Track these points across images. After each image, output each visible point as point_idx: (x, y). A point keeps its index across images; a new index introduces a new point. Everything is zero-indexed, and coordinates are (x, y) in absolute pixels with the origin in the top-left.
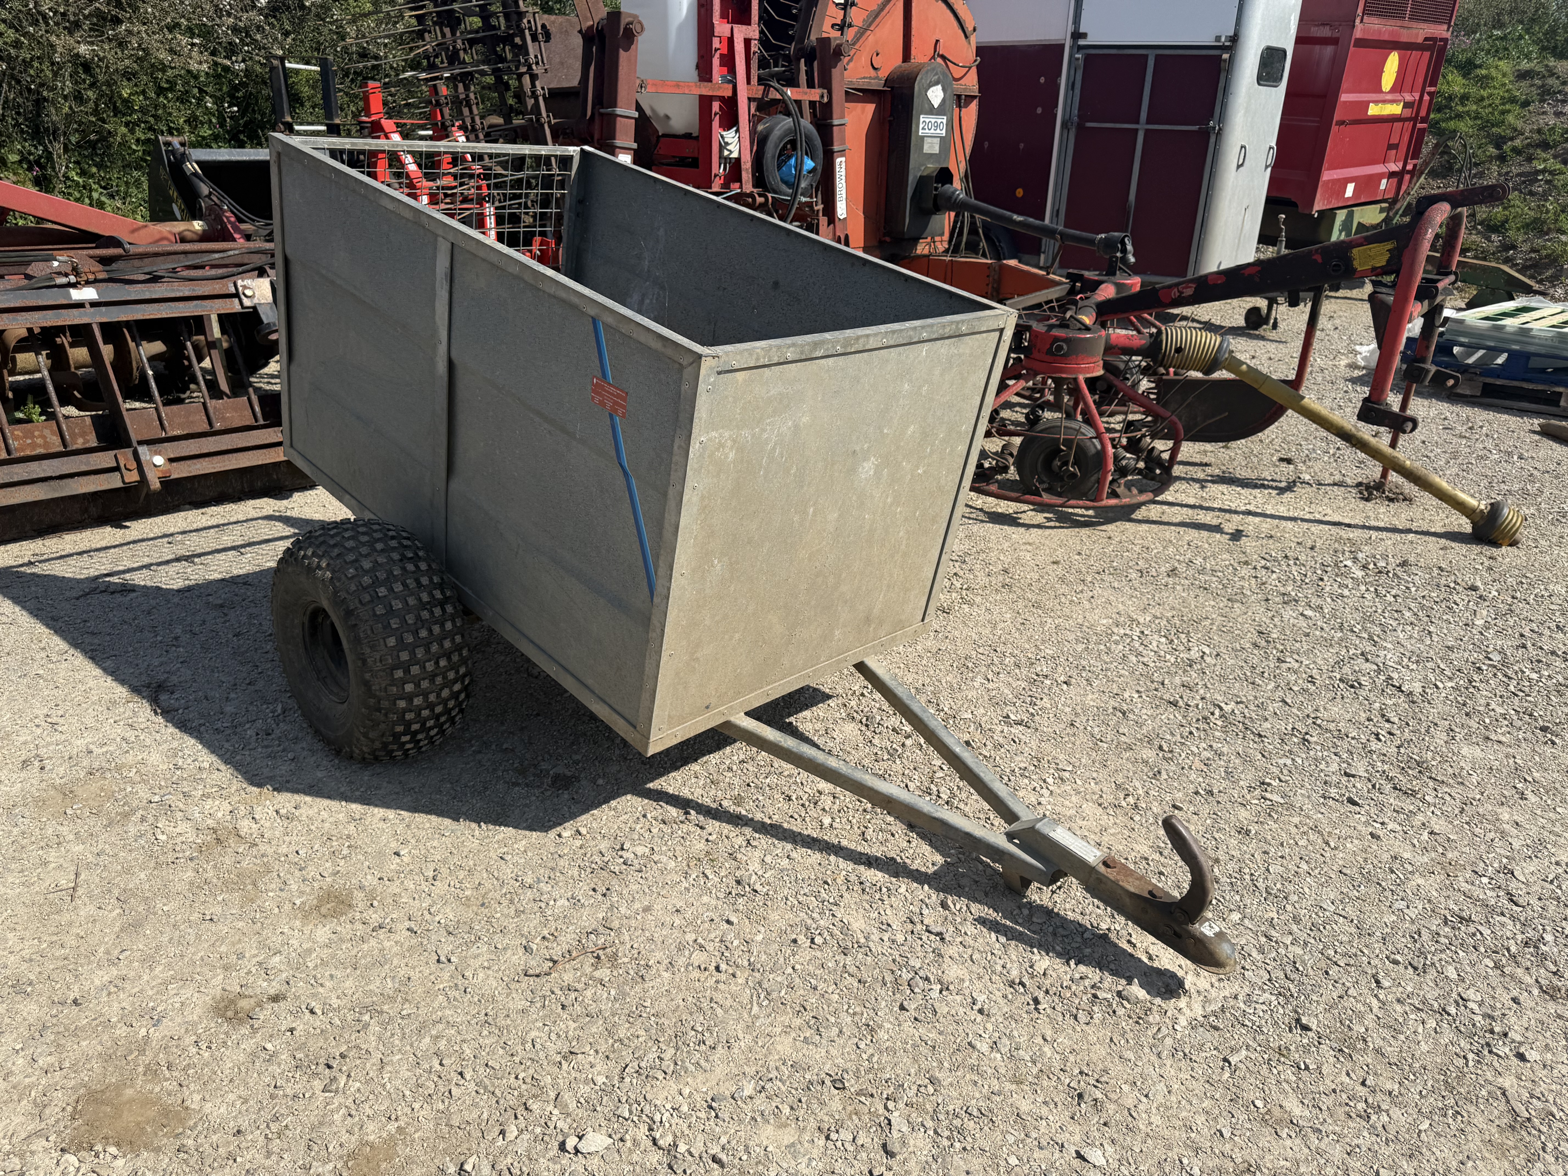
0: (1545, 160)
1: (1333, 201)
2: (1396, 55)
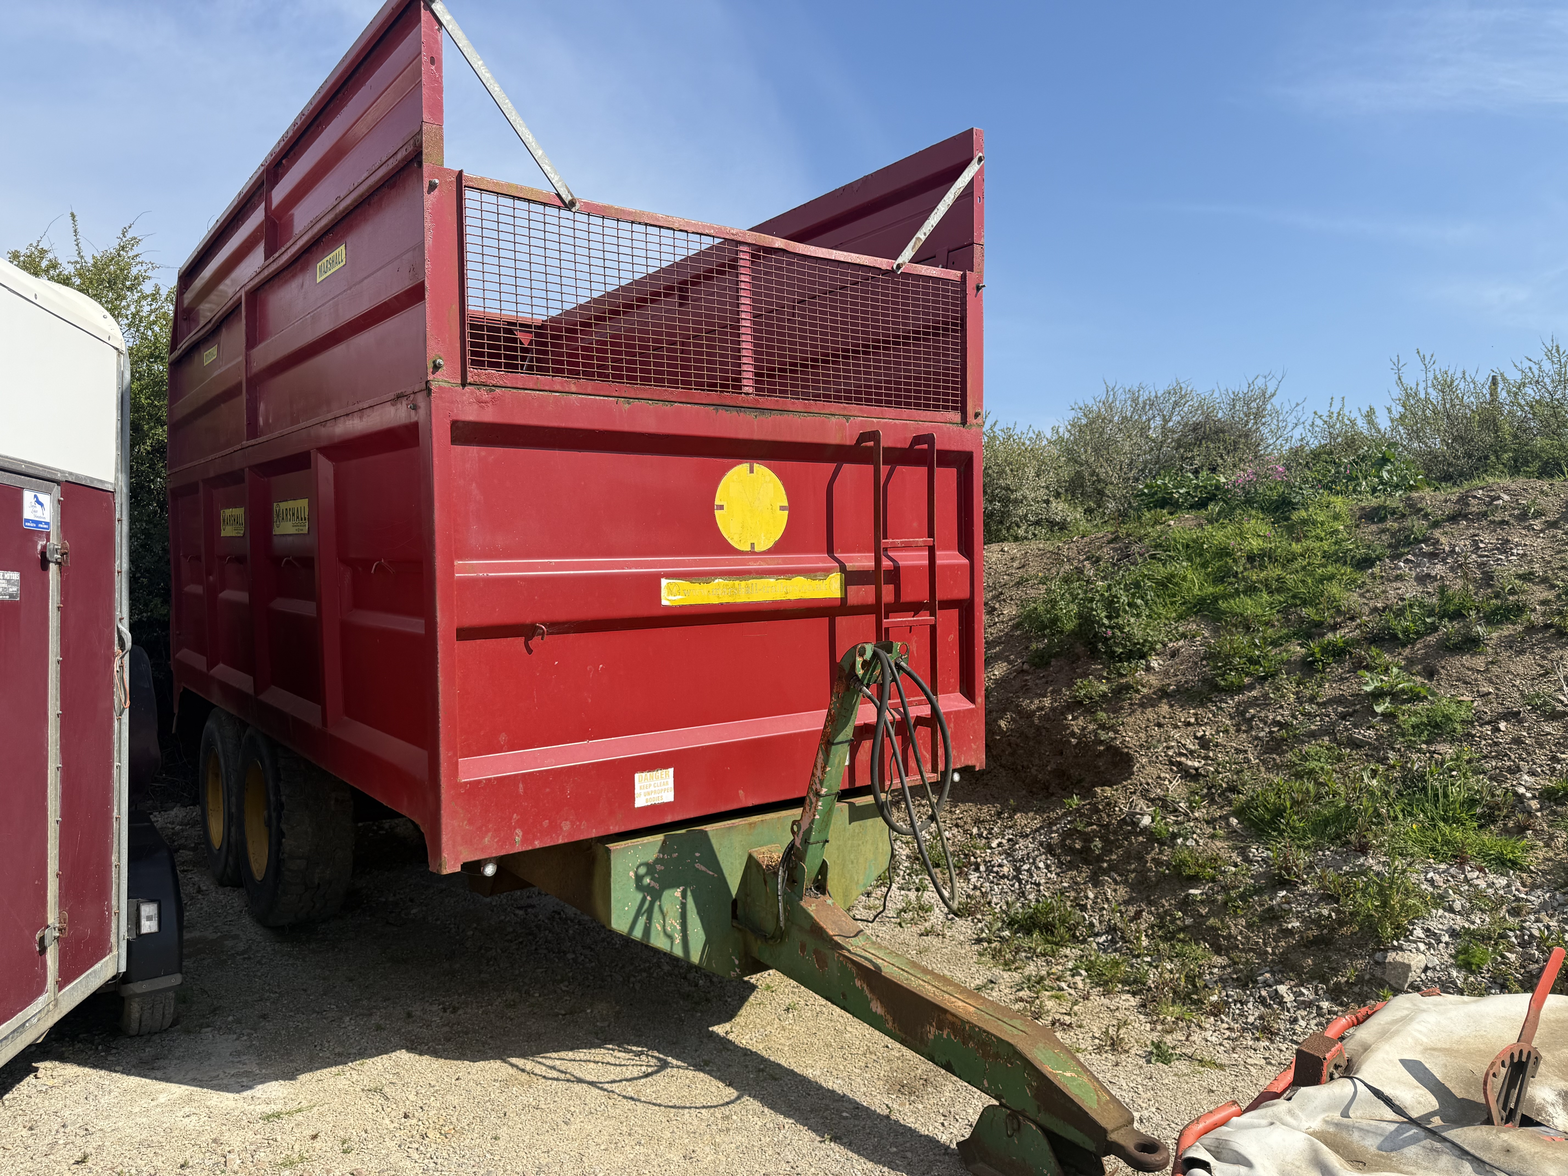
0: (1387, 670)
1: (566, 826)
2: (752, 471)
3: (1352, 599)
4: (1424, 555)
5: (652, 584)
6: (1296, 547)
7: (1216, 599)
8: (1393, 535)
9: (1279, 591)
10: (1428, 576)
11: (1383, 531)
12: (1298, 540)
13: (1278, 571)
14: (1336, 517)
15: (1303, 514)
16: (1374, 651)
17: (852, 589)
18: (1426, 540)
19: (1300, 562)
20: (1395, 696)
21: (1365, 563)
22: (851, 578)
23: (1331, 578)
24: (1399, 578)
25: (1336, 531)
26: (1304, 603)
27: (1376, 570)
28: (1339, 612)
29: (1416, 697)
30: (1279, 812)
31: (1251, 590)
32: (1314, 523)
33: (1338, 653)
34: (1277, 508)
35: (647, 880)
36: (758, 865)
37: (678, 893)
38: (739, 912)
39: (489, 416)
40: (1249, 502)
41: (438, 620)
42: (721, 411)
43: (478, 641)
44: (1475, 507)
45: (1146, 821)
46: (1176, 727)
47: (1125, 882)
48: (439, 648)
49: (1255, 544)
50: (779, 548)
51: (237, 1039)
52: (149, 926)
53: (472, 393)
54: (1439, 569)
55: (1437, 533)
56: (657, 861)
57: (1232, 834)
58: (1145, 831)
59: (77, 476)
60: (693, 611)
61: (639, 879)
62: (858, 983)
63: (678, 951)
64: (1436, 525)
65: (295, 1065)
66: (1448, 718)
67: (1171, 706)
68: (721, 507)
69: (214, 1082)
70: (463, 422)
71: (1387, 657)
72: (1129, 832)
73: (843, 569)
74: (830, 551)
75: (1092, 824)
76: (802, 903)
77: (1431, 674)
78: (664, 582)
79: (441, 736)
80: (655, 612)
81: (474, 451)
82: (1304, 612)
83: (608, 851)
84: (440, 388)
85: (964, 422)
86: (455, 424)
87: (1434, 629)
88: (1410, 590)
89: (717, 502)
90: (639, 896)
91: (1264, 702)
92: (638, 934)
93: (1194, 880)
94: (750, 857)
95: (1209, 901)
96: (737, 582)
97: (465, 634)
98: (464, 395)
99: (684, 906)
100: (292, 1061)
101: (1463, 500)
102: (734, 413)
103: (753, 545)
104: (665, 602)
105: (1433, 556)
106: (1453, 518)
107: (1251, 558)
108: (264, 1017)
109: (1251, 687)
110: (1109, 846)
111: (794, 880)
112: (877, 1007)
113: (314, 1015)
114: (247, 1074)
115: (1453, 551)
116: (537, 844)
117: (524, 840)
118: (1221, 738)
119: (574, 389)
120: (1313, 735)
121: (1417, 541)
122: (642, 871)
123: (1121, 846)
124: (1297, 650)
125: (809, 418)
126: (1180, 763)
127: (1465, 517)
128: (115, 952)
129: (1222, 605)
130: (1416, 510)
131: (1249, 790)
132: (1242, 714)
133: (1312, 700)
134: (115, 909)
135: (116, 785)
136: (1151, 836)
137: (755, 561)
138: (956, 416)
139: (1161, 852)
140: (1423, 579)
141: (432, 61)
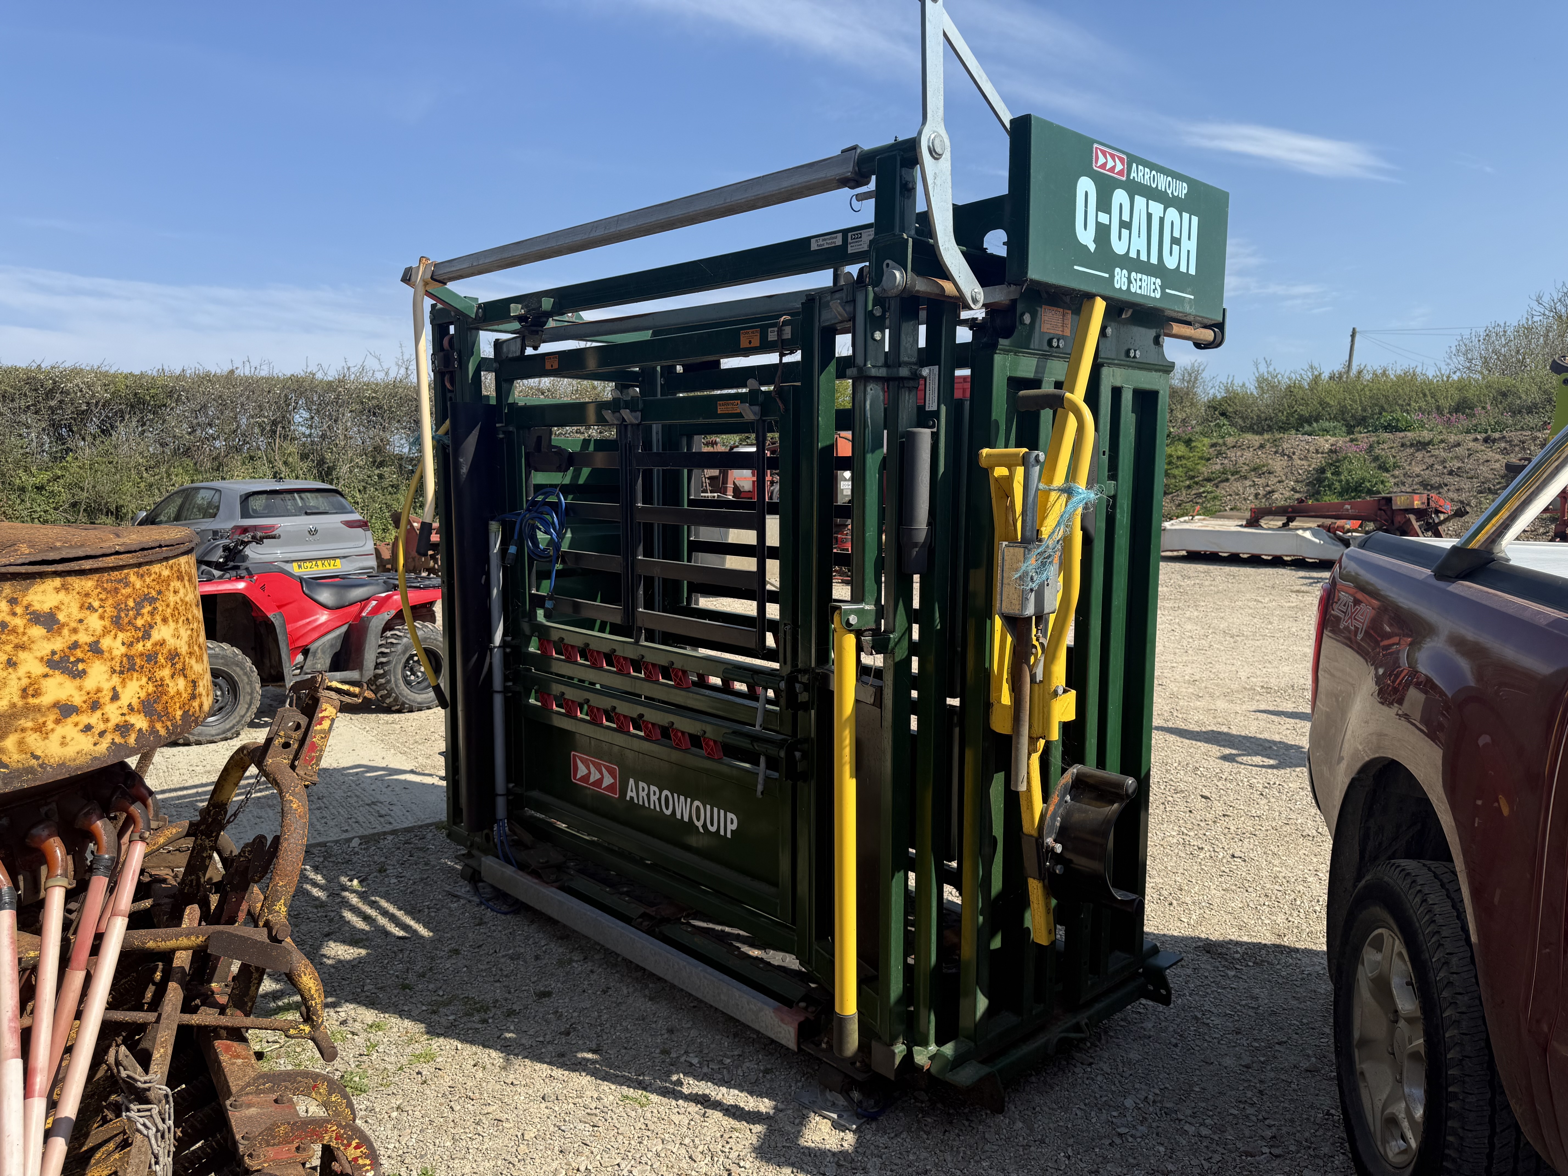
31: (1177, 467)
33: (1197, 483)
44: (1239, 444)
55: (1228, 451)
107: (1178, 458)
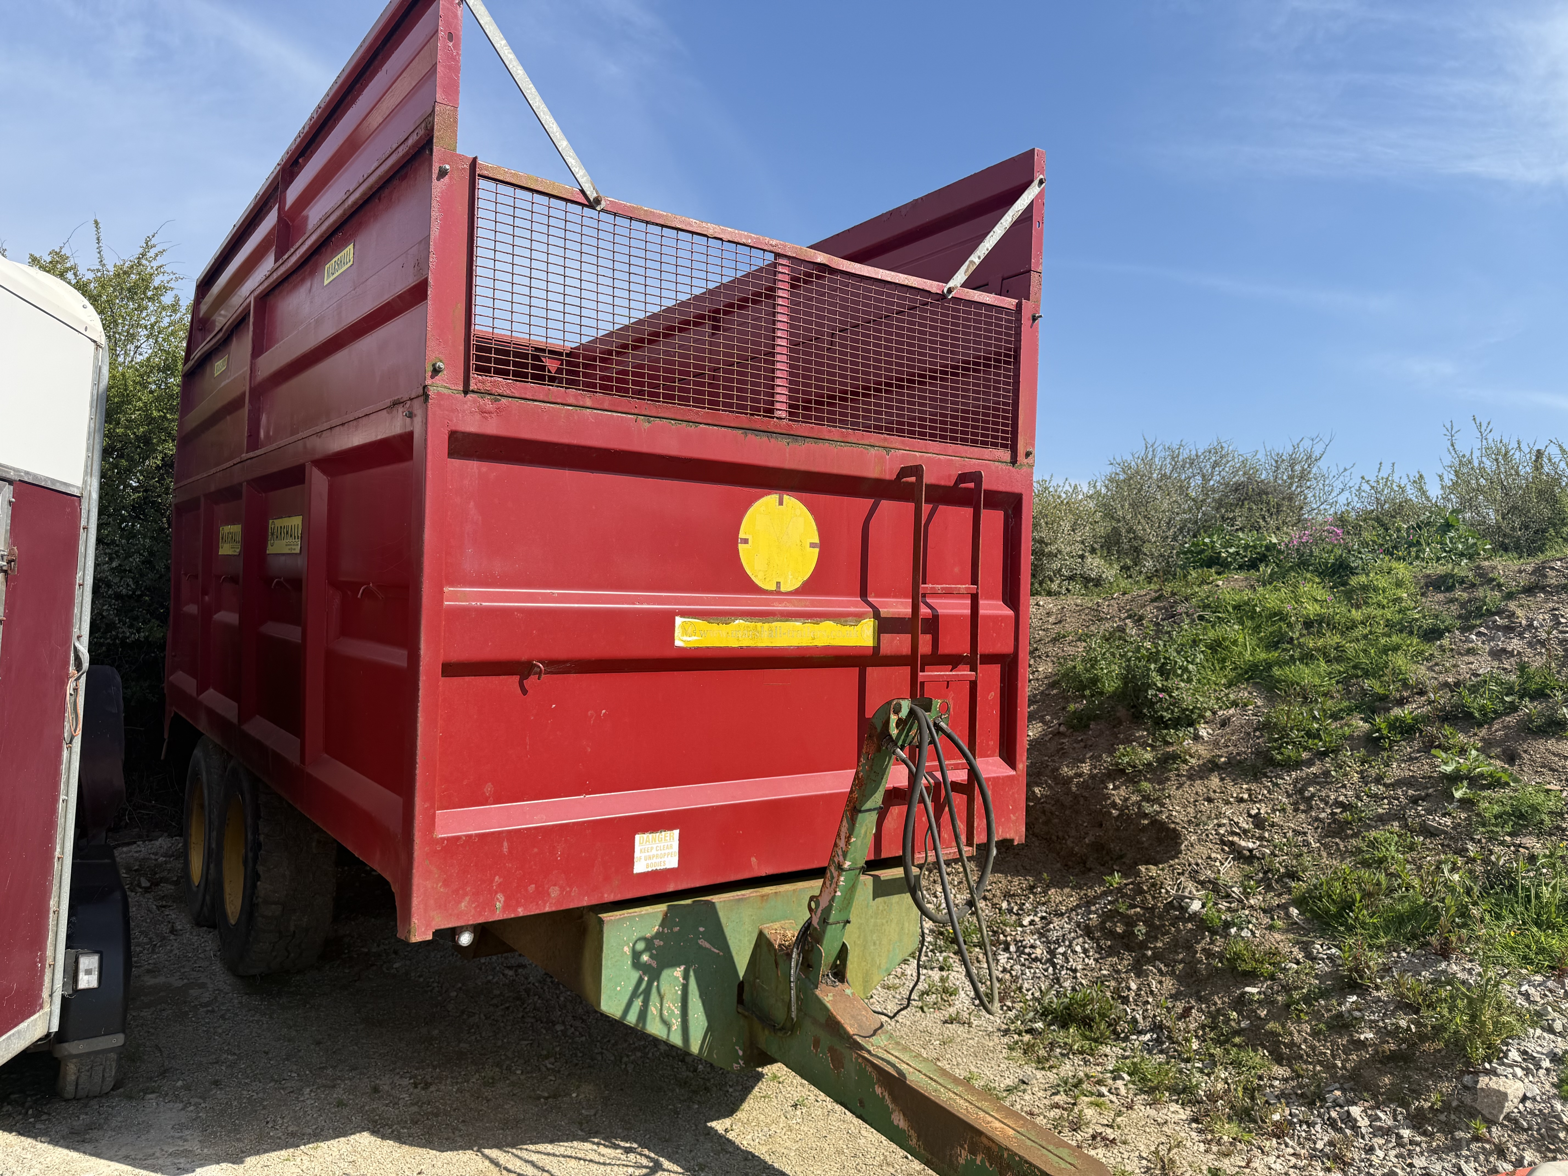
0: (1463, 751)
1: (554, 892)
2: (781, 503)
3: (1419, 672)
4: (1498, 628)
5: (666, 623)
6: (1356, 614)
7: (1269, 666)
8: (1463, 605)
9: (1338, 660)
10: (1504, 650)
11: (1451, 601)
12: (1358, 607)
13: (1337, 639)
14: (1399, 584)
15: (1363, 579)
16: (1447, 730)
17: (885, 637)
18: (1499, 613)
19: (1361, 631)
20: (1474, 781)
21: (1432, 634)
22: (885, 625)
23: (1396, 648)
24: (1471, 652)
25: (1399, 600)
26: (1367, 674)
27: (1445, 642)
28: (1405, 685)
29: (1496, 783)
30: (1348, 905)
31: (1307, 657)
32: (1376, 590)
33: (1406, 730)
34: (1334, 573)
35: (645, 958)
36: (770, 944)
37: (678, 972)
38: (746, 996)
39: (492, 427)
40: (1303, 564)
41: (422, 652)
42: (751, 436)
43: (467, 679)
44: (1553, 579)
45: (1196, 906)
46: (1227, 803)
47: (1172, 974)
48: (421, 685)
49: (1311, 609)
50: (808, 588)
51: (183, 1109)
52: (88, 981)
53: (475, 401)
54: (1515, 644)
55: (1512, 605)
56: (658, 935)
57: (1292, 926)
58: (1194, 916)
59: (35, 476)
60: (709, 654)
61: (636, 955)
62: (878, 1090)
63: (676, 1039)
64: (1510, 596)
65: (241, 1145)
66: (1535, 809)
67: (1222, 779)
68: (746, 541)
69: (149, 1162)
70: (463, 433)
71: (1461, 738)
72: (1177, 918)
73: (877, 615)
74: (864, 594)
75: (1135, 906)
76: (818, 992)
77: (1511, 758)
78: (679, 620)
79: (418, 785)
80: (668, 654)
81: (474, 467)
82: (1367, 684)
83: (601, 922)
84: (439, 394)
85: (1014, 461)
86: (454, 436)
87: (1513, 708)
88: (1484, 666)
89: (742, 535)
90: (635, 975)
91: (1324, 781)
92: (632, 1019)
93: (1251, 977)
94: (761, 934)
95: (1268, 1001)
96: (759, 624)
97: (451, 669)
98: (466, 403)
99: (685, 988)
100: (239, 1140)
101: (1540, 571)
102: (764, 438)
103: (778, 584)
104: (678, 643)
105: (1508, 629)
106: (1530, 590)
107: (1308, 624)
108: (216, 1083)
109: (1310, 763)
110: (1154, 932)
111: (809, 965)
112: (899, 1120)
113: (272, 1084)
114: (186, 1153)
115: (1530, 626)
116: (521, 912)
117: (506, 906)
118: (1277, 818)
119: (589, 403)
120: (1382, 820)
121: (1491, 613)
122: (641, 946)
123: (1168, 933)
124: (1359, 725)
125: (847, 448)
126: (1232, 843)
127: (1543, 589)
128: (46, 1009)
129: (1276, 671)
130: (1487, 579)
131: (1310, 878)
132: (1301, 791)
133: (1378, 780)
134: (49, 961)
135: (60, 821)
136: (1202, 924)
137: (781, 601)
138: (1005, 454)
139: (1212, 942)
140: (1498, 654)
141: (450, 37)
